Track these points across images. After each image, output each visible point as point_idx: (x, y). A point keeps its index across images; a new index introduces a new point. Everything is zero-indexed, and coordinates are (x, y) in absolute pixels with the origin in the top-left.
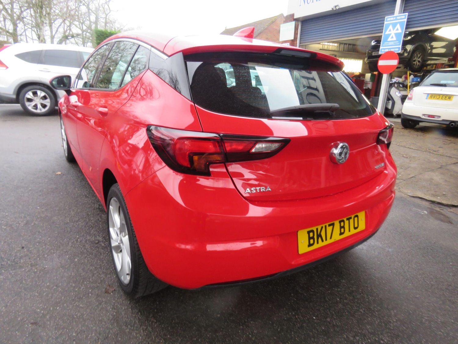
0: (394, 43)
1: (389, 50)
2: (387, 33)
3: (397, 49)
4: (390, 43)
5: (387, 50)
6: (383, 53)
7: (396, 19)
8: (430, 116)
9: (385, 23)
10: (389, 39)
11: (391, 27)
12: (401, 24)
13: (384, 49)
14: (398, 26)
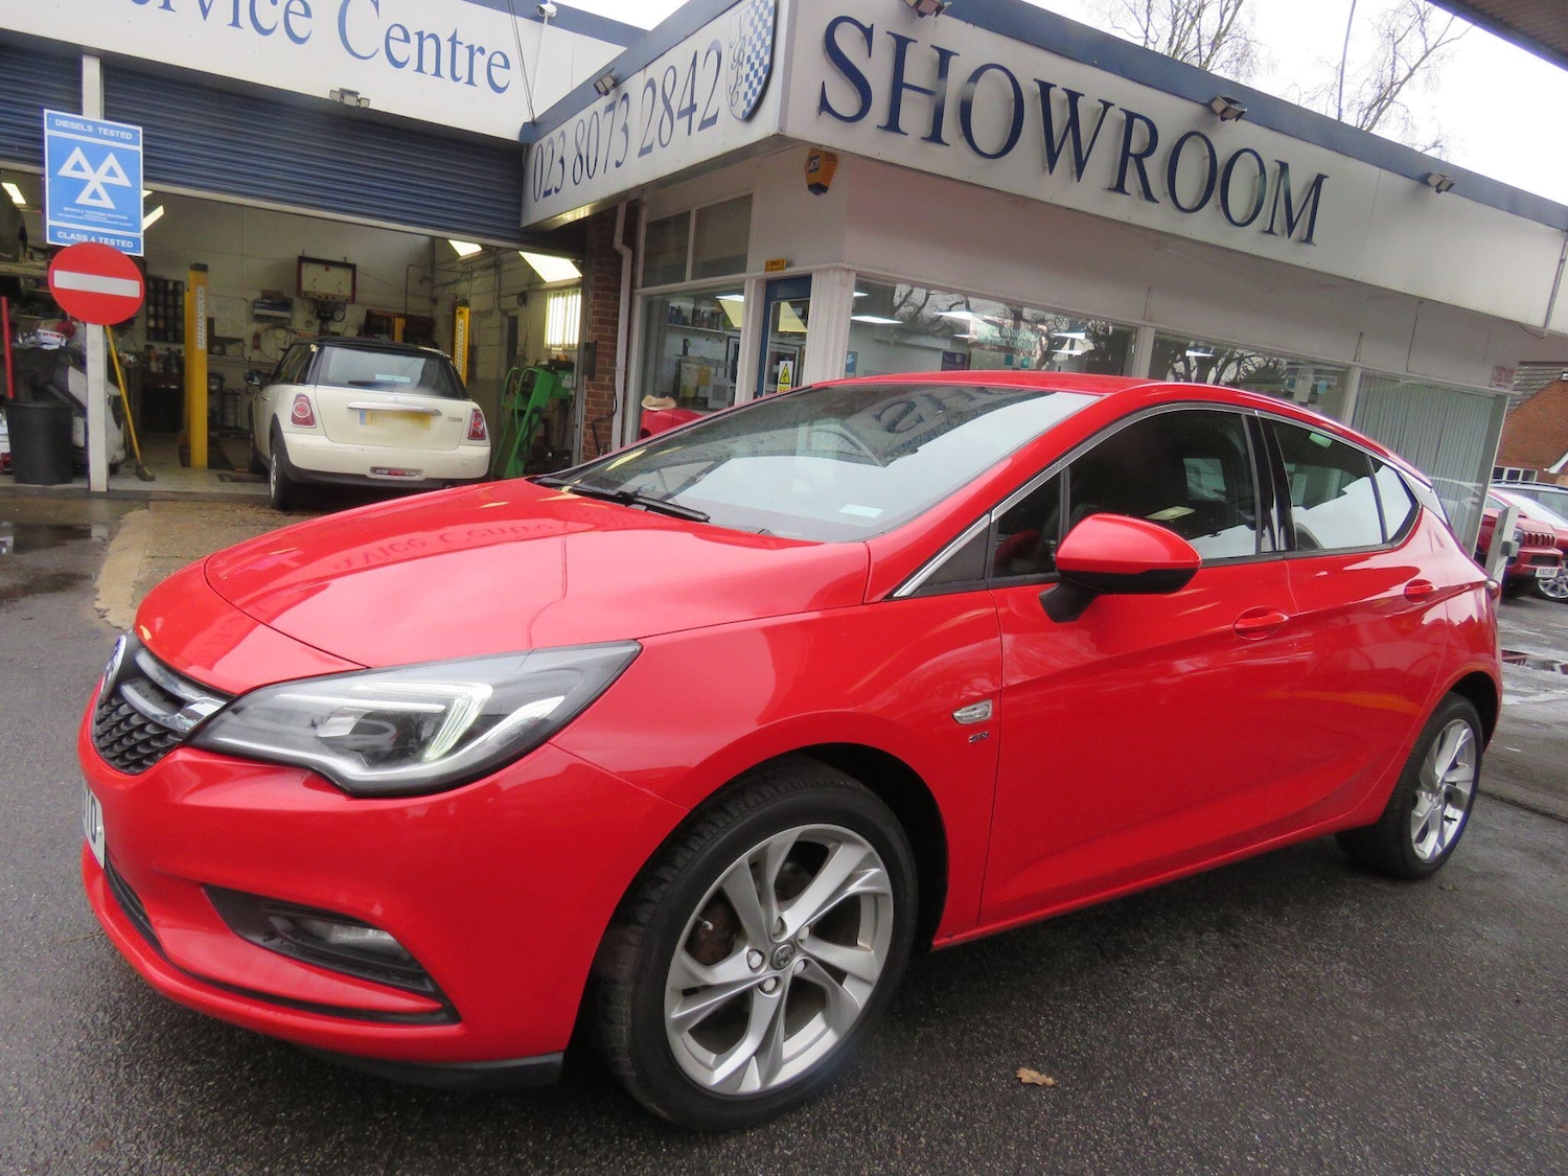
0: (109, 219)
1: (93, 240)
2: (66, 171)
3: (130, 244)
4: (90, 216)
5: (85, 239)
6: (69, 245)
7: (95, 134)
8: (391, 472)
9: (48, 132)
10: (83, 198)
11: (77, 155)
12: (122, 156)
13: (69, 231)
14: (111, 161)
